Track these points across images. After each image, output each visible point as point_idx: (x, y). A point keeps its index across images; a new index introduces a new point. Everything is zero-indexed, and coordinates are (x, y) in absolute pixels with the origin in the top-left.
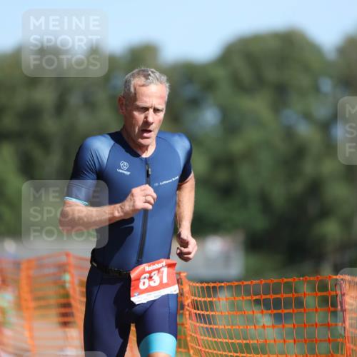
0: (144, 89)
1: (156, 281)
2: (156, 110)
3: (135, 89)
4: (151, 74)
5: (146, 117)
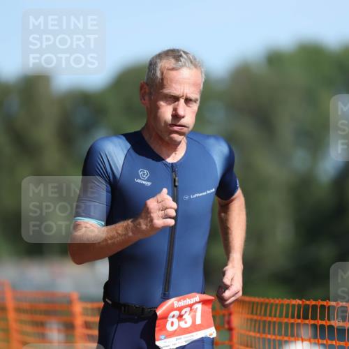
0: (174, 73)
1: (188, 321)
2: (188, 101)
3: (162, 74)
4: (183, 55)
5: (175, 110)
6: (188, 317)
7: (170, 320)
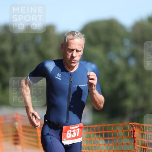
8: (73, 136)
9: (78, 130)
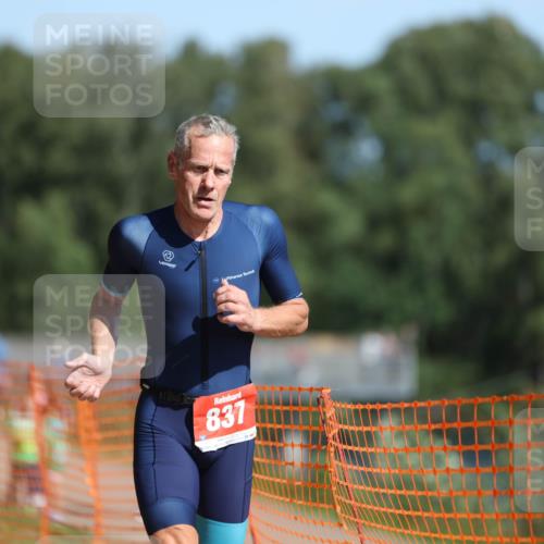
3: (190, 142)
4: (213, 122)
5: (204, 181)
6: (230, 417)
7: (210, 418)
8: (226, 425)
9: (242, 404)
